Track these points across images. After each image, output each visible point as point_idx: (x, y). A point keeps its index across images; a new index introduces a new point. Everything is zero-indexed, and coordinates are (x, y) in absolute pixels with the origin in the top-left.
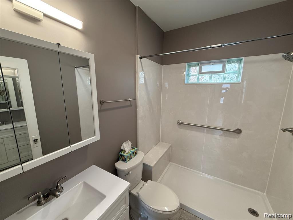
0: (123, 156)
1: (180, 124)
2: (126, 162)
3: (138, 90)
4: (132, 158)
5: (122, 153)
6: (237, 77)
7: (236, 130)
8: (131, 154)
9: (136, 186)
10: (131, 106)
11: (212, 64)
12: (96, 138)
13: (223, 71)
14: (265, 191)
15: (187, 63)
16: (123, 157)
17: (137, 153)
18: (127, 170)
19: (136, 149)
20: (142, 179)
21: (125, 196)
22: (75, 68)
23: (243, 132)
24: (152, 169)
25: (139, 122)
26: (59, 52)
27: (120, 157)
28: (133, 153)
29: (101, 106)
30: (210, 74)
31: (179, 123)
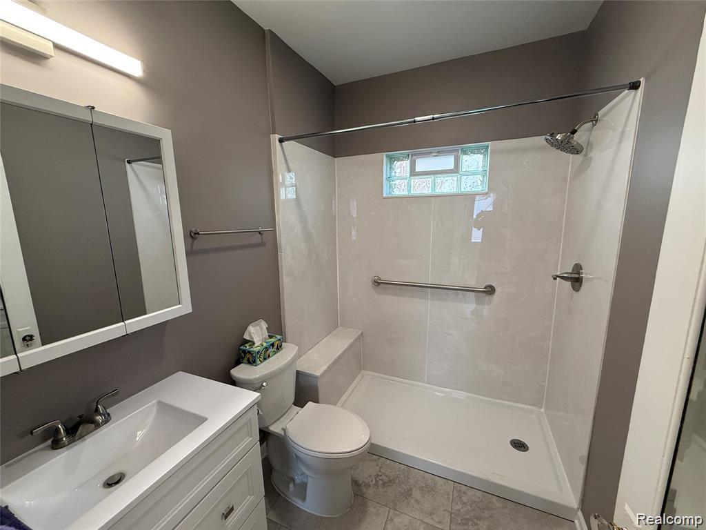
0: (249, 352)
1: (379, 283)
2: (256, 366)
3: (278, 210)
4: (269, 356)
5: (248, 347)
6: (482, 182)
7: (485, 288)
8: (266, 348)
9: (281, 417)
10: (263, 244)
11: (435, 154)
12: (184, 307)
13: (456, 170)
14: (542, 404)
15: (385, 154)
16: (248, 356)
17: (280, 346)
18: (256, 379)
19: (279, 337)
20: (295, 404)
21: (250, 419)
22: (126, 163)
23: (498, 290)
24: (317, 382)
25: (286, 281)
26: (91, 124)
27: (243, 355)
28: (273, 345)
29: (193, 241)
30: (433, 177)
31: (377, 283)
